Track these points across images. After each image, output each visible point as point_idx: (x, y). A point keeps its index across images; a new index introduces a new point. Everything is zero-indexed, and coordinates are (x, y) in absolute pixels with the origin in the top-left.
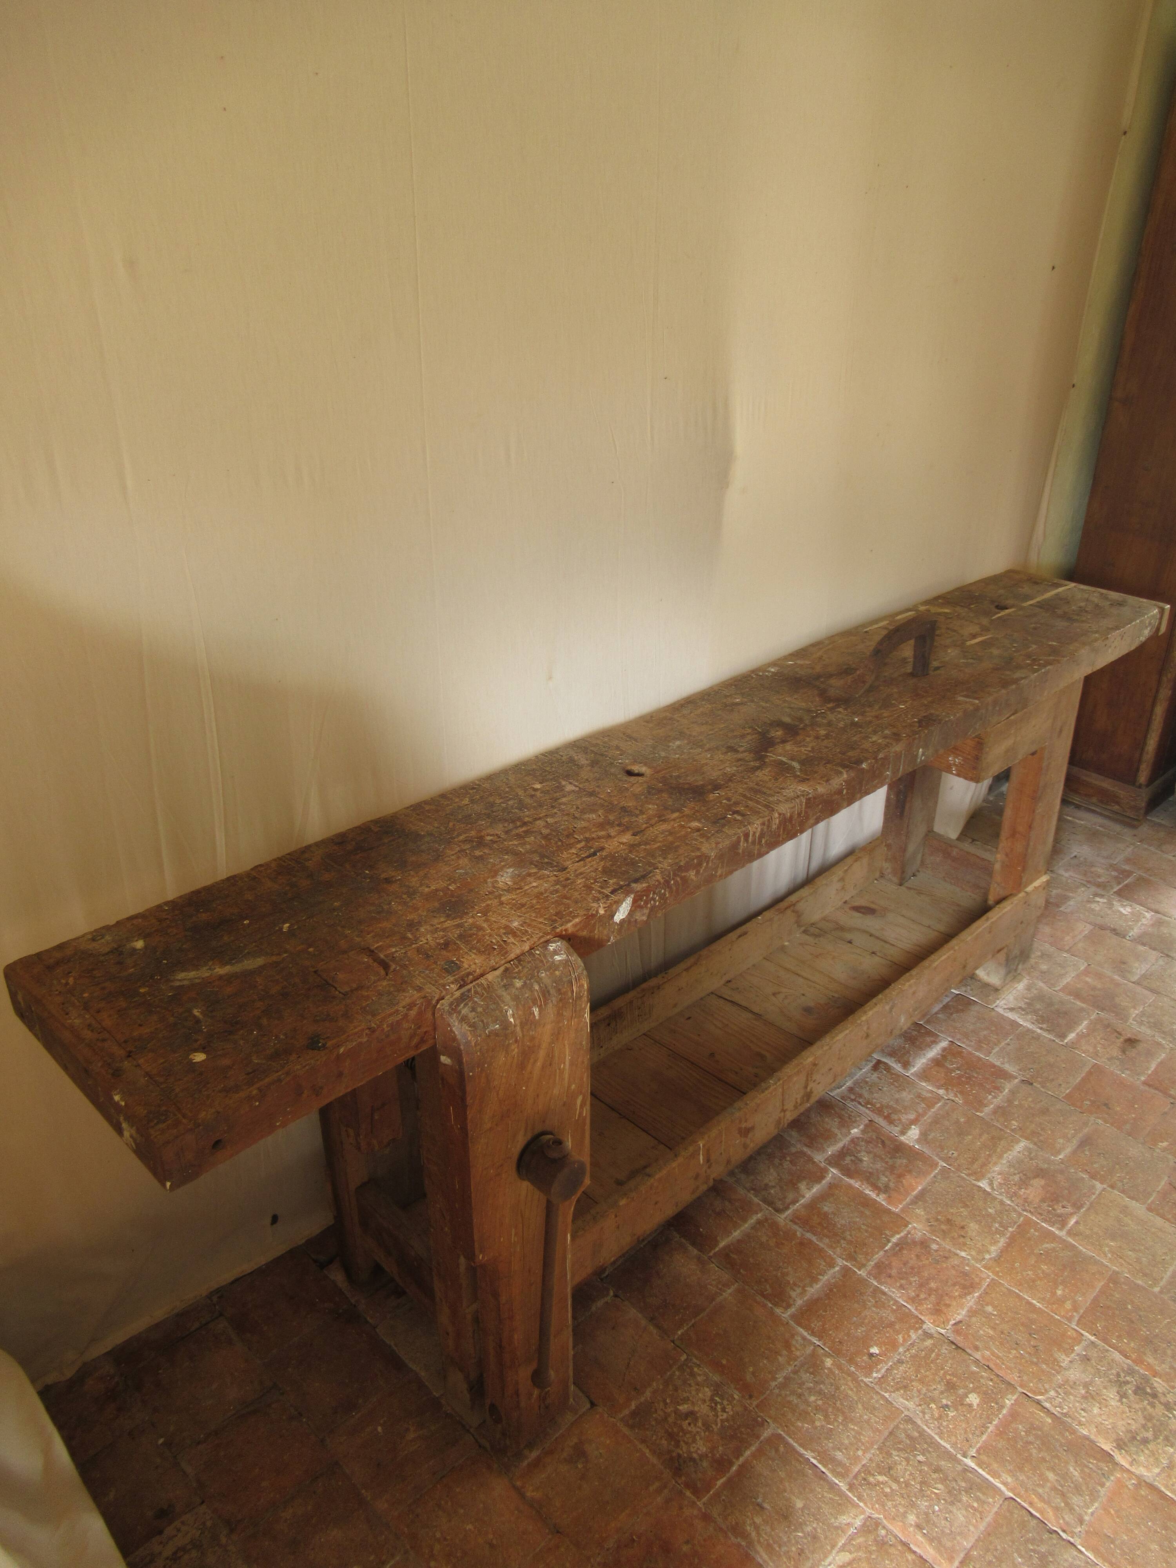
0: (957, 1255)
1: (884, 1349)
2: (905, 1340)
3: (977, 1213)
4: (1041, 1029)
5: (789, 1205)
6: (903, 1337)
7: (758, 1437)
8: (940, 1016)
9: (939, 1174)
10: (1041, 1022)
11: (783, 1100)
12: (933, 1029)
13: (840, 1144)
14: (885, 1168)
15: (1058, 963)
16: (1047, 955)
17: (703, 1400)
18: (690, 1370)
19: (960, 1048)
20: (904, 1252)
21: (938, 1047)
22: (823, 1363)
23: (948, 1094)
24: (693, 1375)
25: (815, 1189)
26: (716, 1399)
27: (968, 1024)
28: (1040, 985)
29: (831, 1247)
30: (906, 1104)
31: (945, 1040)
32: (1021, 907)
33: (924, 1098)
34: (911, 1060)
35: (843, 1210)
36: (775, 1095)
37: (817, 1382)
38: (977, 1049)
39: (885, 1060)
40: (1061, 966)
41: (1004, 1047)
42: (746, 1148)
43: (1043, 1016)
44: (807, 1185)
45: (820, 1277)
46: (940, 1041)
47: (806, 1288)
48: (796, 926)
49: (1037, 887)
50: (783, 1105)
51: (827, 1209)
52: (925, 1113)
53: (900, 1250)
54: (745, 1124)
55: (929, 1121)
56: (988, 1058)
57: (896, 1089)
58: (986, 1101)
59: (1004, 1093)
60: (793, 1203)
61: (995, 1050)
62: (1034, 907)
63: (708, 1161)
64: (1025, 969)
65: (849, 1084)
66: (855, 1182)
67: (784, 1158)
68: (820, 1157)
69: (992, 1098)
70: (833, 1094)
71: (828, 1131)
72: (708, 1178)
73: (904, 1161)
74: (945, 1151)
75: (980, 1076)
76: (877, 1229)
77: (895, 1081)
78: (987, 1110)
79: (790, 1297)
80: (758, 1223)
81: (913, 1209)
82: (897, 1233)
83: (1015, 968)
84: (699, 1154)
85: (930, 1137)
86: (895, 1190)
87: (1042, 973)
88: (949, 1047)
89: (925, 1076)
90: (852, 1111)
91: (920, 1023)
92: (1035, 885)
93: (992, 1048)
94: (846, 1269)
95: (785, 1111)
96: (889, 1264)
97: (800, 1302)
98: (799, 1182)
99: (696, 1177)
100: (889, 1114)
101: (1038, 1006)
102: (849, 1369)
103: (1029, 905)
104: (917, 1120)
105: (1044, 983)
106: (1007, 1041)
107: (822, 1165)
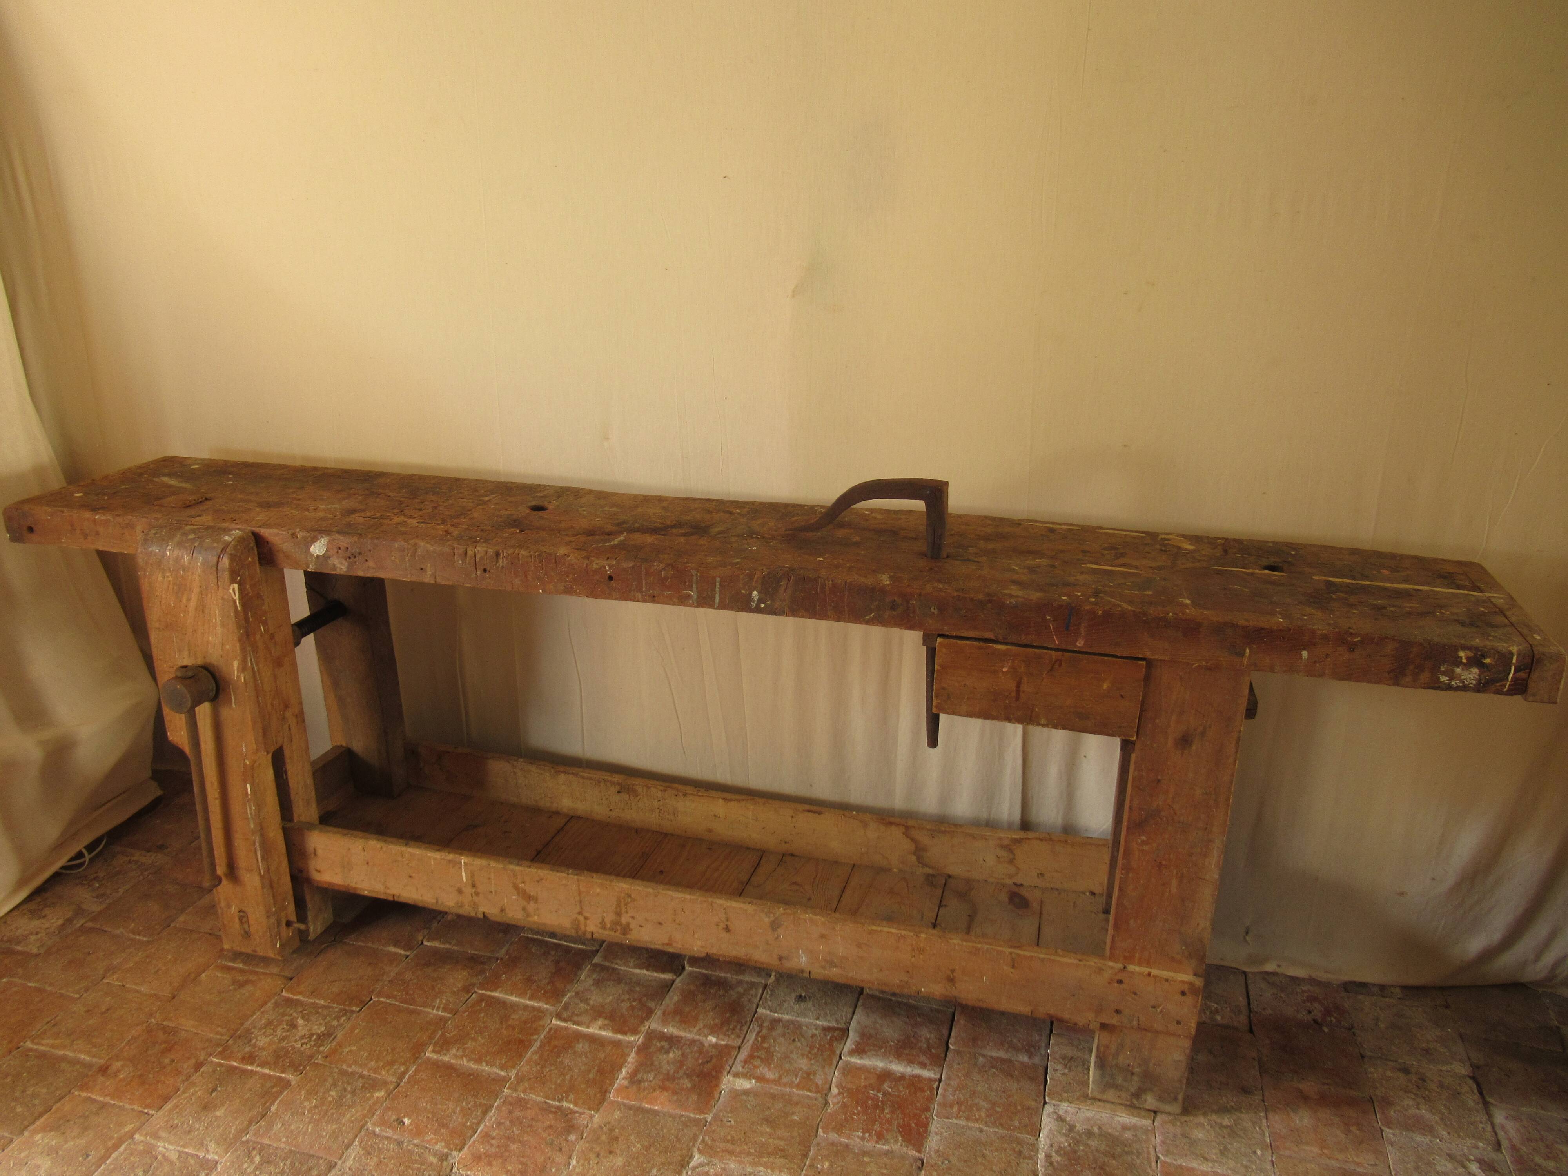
0: (570, 1158)
1: (410, 1127)
2: (428, 1141)
3: (641, 1159)
4: (1048, 1156)
5: (570, 1021)
6: (432, 1139)
7: (283, 1072)
8: (981, 1059)
9: (689, 1118)
10: (1062, 1152)
11: (581, 902)
12: (947, 1059)
13: (683, 1034)
14: (668, 1074)
15: (1229, 1147)
16: (1233, 1132)
17: (310, 1030)
18: (343, 1016)
19: (931, 1089)
20: (551, 1116)
21: (917, 1071)
22: (378, 1090)
23: (835, 1096)
24: (338, 1018)
25: (604, 1033)
26: (315, 1037)
27: (986, 1085)
28: (1153, 1139)
29: (528, 1062)
30: (787, 1066)
31: (935, 1074)
32: (1109, 983)
33: (811, 1079)
34: (869, 1053)
35: (584, 1058)
36: (566, 885)
37: (353, 1092)
38: (944, 1105)
39: (851, 1033)
40: (1224, 1152)
41: (970, 1128)
42: (528, 915)
43: (1075, 1152)
44: (605, 1025)
45: (484, 1064)
46: (929, 1070)
47: (464, 1058)
48: (914, 858)
49: (1155, 977)
50: (581, 908)
51: (579, 1047)
52: (785, 1085)
53: (551, 1112)
54: (523, 885)
55: (772, 1091)
56: (935, 1118)
57: (806, 1053)
58: (848, 1132)
59: (878, 1146)
60: (575, 1023)
61: (955, 1121)
62: (1154, 1007)
63: (474, 886)
64: (1170, 1114)
65: (786, 1017)
66: (632, 1058)
67: (634, 1000)
68: (654, 1024)
69: (858, 1136)
70: (760, 1010)
71: (696, 1019)
72: (475, 905)
73: (689, 1085)
74: (730, 1115)
75: (888, 1116)
76: (572, 1088)
77: (818, 1049)
78: (833, 1136)
79: (448, 1050)
80: (534, 1009)
81: (620, 1109)
82: (576, 1105)
83: (1133, 1090)
84: (460, 868)
85: (745, 1098)
86: (639, 1089)
87: (1184, 1135)
88: (925, 1079)
89: (850, 1071)
90: (741, 1030)
91: (950, 1046)
92: (1154, 972)
93: (957, 1117)
94: (505, 1080)
95: (586, 918)
96: (528, 1108)
97: (446, 1059)
98: (605, 1018)
99: (460, 891)
100: (759, 1057)
101: (1094, 1143)
102: (376, 1110)
103: (1135, 994)
104: (767, 1081)
105: (1163, 1142)
106: (985, 1128)
107: (643, 1029)
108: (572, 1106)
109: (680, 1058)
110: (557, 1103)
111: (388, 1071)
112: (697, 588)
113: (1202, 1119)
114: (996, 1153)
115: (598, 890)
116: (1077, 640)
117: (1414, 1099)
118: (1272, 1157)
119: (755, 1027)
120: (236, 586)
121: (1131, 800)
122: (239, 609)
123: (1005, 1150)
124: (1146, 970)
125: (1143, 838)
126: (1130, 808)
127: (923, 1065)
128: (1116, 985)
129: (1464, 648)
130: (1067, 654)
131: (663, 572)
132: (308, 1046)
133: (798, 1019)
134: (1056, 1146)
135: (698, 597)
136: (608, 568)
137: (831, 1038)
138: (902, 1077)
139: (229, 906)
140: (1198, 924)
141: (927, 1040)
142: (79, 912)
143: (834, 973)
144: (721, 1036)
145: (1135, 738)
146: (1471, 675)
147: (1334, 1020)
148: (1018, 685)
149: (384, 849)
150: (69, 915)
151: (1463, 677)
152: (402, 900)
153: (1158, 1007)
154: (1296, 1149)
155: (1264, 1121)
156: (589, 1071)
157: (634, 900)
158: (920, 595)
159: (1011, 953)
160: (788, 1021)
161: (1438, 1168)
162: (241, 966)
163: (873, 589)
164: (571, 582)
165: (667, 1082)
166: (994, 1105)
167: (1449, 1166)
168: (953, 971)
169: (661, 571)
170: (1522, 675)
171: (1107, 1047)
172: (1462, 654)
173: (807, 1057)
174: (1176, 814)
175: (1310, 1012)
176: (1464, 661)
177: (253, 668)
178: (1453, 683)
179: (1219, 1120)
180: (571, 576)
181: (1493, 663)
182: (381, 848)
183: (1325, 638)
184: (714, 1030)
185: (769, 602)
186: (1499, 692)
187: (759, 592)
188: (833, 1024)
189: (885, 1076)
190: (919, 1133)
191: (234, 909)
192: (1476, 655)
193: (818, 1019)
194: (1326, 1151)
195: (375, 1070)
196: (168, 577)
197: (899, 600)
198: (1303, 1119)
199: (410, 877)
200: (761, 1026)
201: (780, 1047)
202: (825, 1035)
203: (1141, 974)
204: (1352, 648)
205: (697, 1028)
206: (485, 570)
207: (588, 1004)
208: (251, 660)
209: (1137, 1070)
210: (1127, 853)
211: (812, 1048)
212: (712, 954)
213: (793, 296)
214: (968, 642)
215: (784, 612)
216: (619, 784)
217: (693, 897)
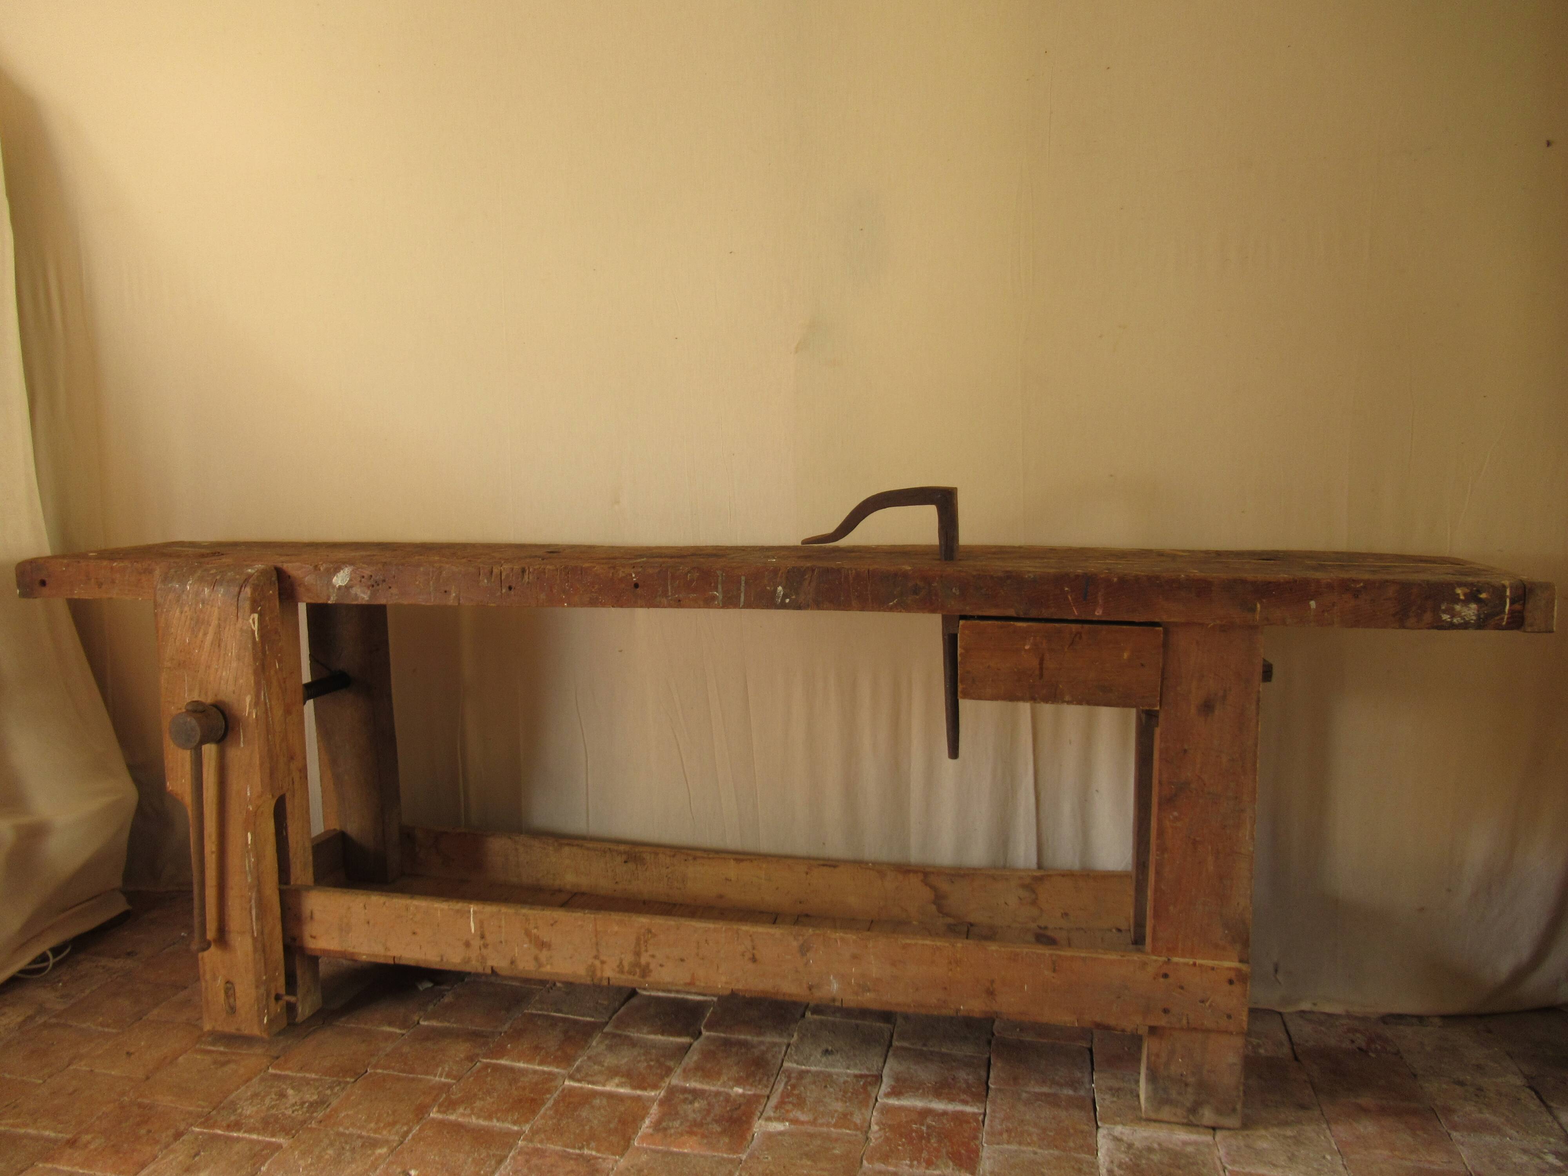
5: (584, 1081)
7: (273, 1136)
8: (1024, 1095)
9: (723, 1159)
10: (1124, 1167)
11: (597, 944)
12: (989, 1096)
13: (706, 1087)
14: (695, 1121)
15: (1296, 1153)
16: (1297, 1141)
17: (301, 1098)
18: (337, 1086)
19: (977, 1121)
20: (572, 1162)
21: (959, 1107)
22: (380, 1148)
23: (876, 1132)
24: (331, 1088)
25: (622, 1090)
26: (307, 1104)
27: (1034, 1115)
28: (1216, 1151)
29: (543, 1117)
30: (822, 1109)
31: (978, 1108)
32: (1155, 978)
33: (848, 1119)
34: (906, 1095)
35: (602, 1111)
36: (582, 926)
37: (353, 1150)
38: (992, 1134)
39: (885, 1079)
40: (1292, 1158)
41: (1024, 1152)
42: (540, 965)
43: (1138, 1165)
44: (622, 1083)
45: (495, 1120)
46: (971, 1106)
47: (473, 1116)
48: (934, 908)
49: (1201, 966)
50: (598, 951)
51: (597, 1102)
52: (822, 1125)
53: (572, 1159)
54: (535, 931)
55: (809, 1131)
56: (985, 1145)
57: (840, 1097)
58: (894, 1161)
59: (928, 1172)
60: (589, 1083)
61: (1006, 1146)
62: (1202, 1002)
63: (483, 937)
64: (1229, 1129)
65: (813, 1068)
66: (655, 1109)
67: (652, 1060)
68: (675, 1080)
69: (906, 1165)
70: (786, 1064)
71: (719, 1073)
72: (483, 959)
73: (719, 1129)
74: (766, 1152)
75: (935, 1145)
76: (592, 1137)
77: (852, 1093)
78: (879, 1166)
79: (455, 1110)
80: (544, 1072)
81: (646, 1153)
82: (598, 1151)
83: (1188, 1105)
84: (469, 918)
85: (780, 1138)
86: (665, 1136)
87: (1248, 1146)
88: (969, 1113)
89: (887, 1110)
90: (768, 1080)
91: (990, 1085)
92: (1198, 962)
93: (1008, 1143)
94: (518, 1134)
95: (603, 962)
96: (546, 1156)
97: (452, 1117)
98: (622, 1076)
99: (467, 944)
100: (790, 1103)
101: (1155, 1157)
102: (379, 1165)
103: (1182, 988)
104: (802, 1123)
105: (1228, 1154)
106: (1039, 1151)
107: (663, 1085)
108: (594, 1153)
109: (707, 1107)
110: (578, 1151)
111: (389, 1131)
112: (722, 588)
113: (1263, 1132)
114: (1055, 1171)
115: (616, 928)
116: (1094, 611)
117: (1475, 1106)
118: (1343, 1161)
119: (783, 1078)
120: (256, 616)
121: (1160, 774)
122: (257, 640)
123: (1064, 1168)
124: (1191, 961)
125: (1176, 814)
126: (1160, 782)
127: (965, 1102)
128: (1162, 980)
129: (1460, 585)
130: (1086, 626)
131: (689, 575)
132: (300, 1112)
133: (827, 1070)
134: (1116, 1162)
135: (724, 597)
136: (634, 576)
137: (864, 1084)
138: (945, 1113)
139: (215, 978)
140: (1238, 904)
141: (966, 1081)
142: (41, 1009)
143: (868, 999)
144: (748, 1087)
145: (1158, 708)
146: (1470, 611)
147: (1379, 1047)
148: (1041, 663)
149: (387, 904)
150: (30, 1012)
151: (1463, 614)
152: (403, 962)
153: (1207, 1001)
154: (1366, 1153)
155: (1328, 1132)
156: (609, 1122)
157: (655, 935)
158: (941, 577)
159: (1051, 955)
160: (816, 1072)
161: (1514, 1160)
162: (222, 1049)
163: (896, 575)
164: (596, 593)
165: (694, 1128)
166: (1044, 1130)
167: (1525, 1158)
168: (992, 982)
169: (687, 574)
170: (1517, 607)
171: (1158, 1056)
172: (1459, 591)
173: (842, 1100)
174: (1205, 784)
175: (1353, 1042)
176: (1462, 597)
177: (266, 704)
178: (1455, 620)
179: (1282, 1133)
180: (597, 587)
181: (1489, 597)
182: (384, 903)
183: (1330, 586)
184: (738, 1082)
185: (794, 597)
186: (1498, 627)
187: (784, 588)
188: (865, 1072)
189: (925, 1113)
190: (970, 1158)
191: (220, 982)
192: (1471, 590)
193: (848, 1068)
194: (1397, 1153)
195: (376, 1131)
196: (186, 612)
197: (921, 584)
198: (1367, 1127)
199: (414, 933)
200: (789, 1078)
201: (812, 1093)
202: (858, 1081)
203: (1187, 964)
204: (1356, 594)
205: (721, 1081)
206: (510, 588)
207: (603, 1066)
208: (264, 694)
209: (1191, 1080)
210: (1161, 833)
211: (845, 1092)
212: (738, 990)
213: (796, 352)
214: (990, 622)
215: (808, 606)
216: (625, 853)
217: (717, 926)
